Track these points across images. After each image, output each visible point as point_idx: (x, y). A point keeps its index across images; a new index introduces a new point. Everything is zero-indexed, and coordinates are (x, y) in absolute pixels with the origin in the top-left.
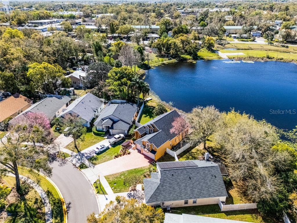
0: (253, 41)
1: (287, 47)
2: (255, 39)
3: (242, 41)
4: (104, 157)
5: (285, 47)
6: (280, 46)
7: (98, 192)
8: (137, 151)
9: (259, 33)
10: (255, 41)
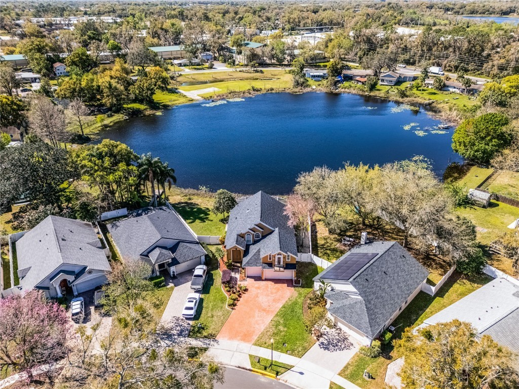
0: (211, 67)
1: (262, 72)
2: (213, 65)
3: (195, 69)
4: (213, 316)
5: (258, 72)
6: (252, 72)
7: (277, 374)
8: (253, 280)
9: (210, 55)
10: (213, 67)
